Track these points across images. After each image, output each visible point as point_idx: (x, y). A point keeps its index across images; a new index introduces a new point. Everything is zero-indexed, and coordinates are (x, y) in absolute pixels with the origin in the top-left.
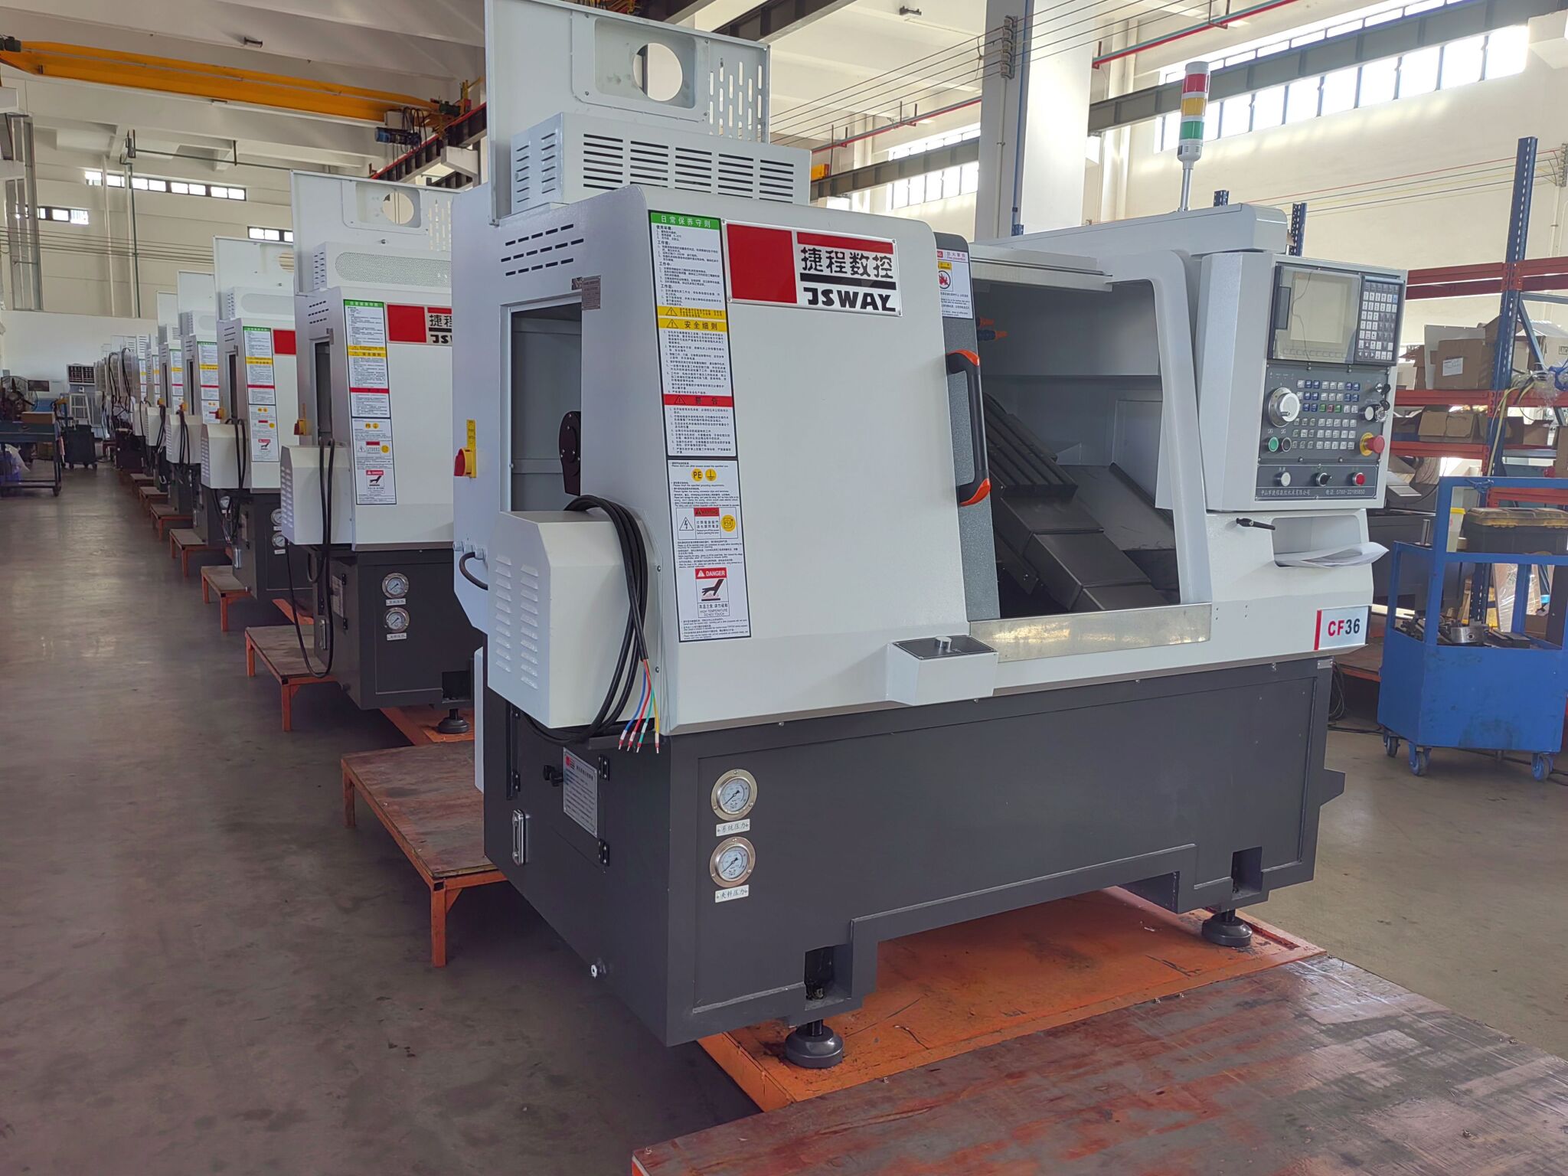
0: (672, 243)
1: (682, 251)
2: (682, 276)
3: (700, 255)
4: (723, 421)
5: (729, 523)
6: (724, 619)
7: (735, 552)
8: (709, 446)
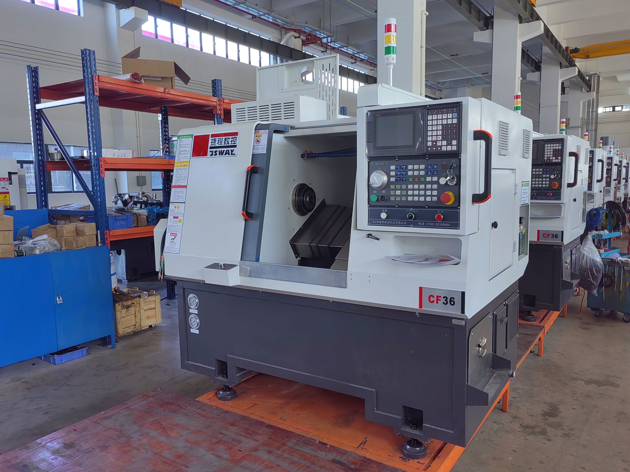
0: (181, 144)
1: (183, 146)
2: (182, 153)
3: (187, 146)
4: (184, 192)
5: (180, 221)
6: (174, 248)
7: (180, 229)
8: (179, 199)
